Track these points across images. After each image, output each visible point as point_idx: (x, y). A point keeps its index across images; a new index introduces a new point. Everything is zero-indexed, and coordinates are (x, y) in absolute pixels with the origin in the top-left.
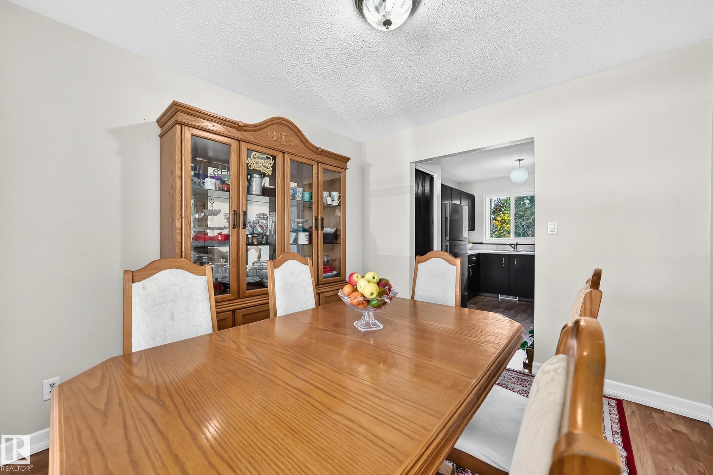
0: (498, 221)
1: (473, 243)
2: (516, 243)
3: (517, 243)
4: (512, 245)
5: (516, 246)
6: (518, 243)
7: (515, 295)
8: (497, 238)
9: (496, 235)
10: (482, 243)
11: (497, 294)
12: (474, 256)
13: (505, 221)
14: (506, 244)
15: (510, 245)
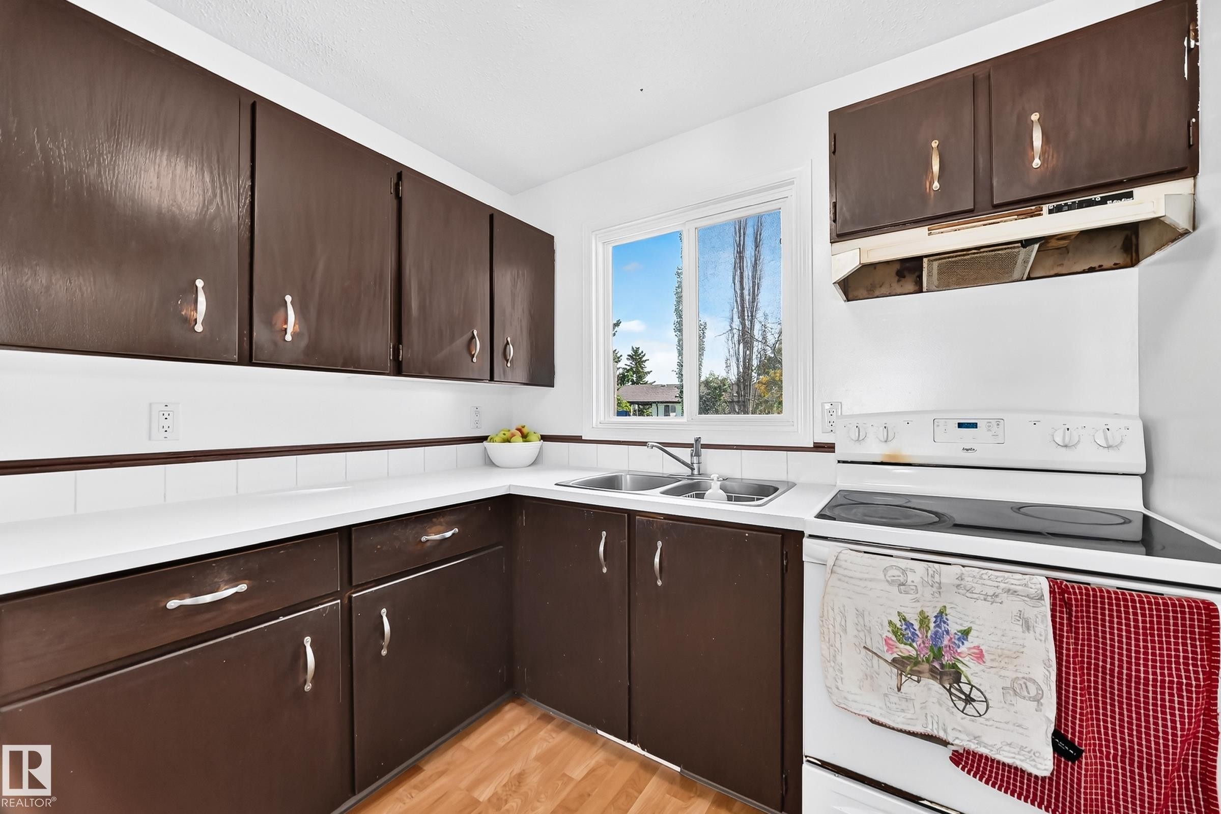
1: (546, 438)
2: (701, 441)
3: (708, 439)
5: (698, 455)
6: (711, 443)
10: (578, 439)
12: (445, 519)
15: (664, 446)
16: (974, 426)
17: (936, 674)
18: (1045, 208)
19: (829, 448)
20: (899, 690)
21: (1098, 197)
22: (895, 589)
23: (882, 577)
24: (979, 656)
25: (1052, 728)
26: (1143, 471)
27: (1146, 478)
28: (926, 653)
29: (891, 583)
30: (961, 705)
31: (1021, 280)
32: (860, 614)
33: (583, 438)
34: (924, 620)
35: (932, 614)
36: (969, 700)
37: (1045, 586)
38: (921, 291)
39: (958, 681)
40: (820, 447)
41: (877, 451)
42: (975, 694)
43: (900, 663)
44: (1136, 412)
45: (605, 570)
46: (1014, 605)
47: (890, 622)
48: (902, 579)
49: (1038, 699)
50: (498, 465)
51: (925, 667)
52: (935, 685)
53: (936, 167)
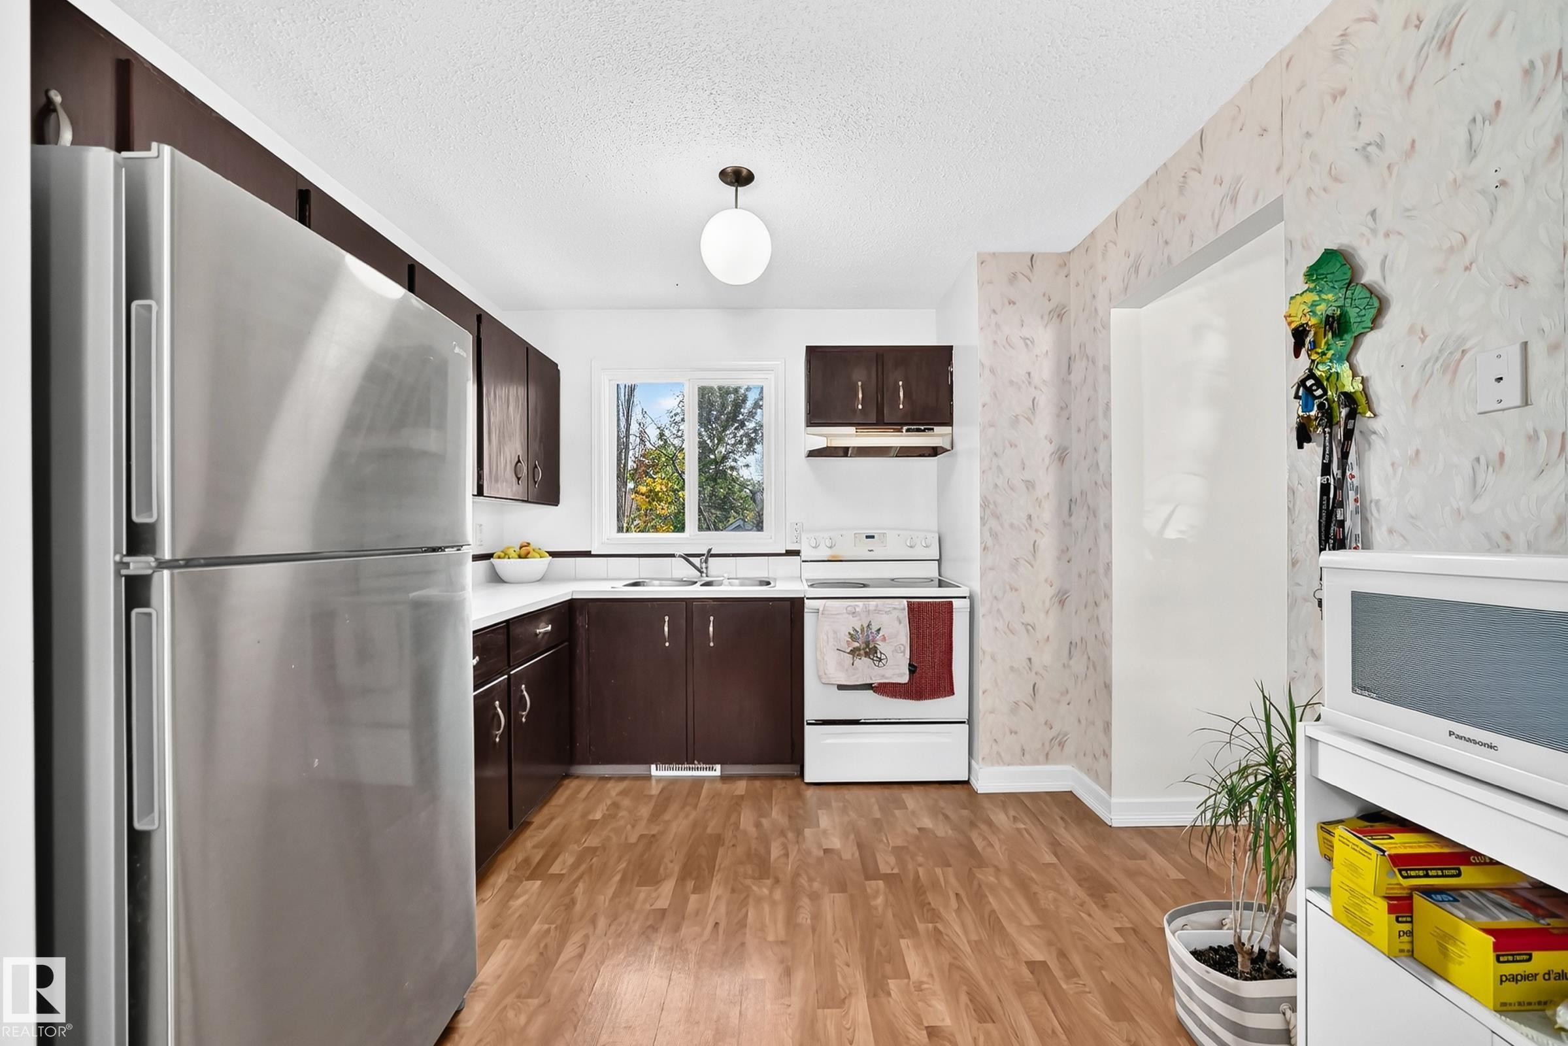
0: (643, 494)
1: (554, 554)
2: (705, 552)
3: (710, 550)
4: (691, 559)
5: (706, 561)
6: (712, 552)
7: (710, 761)
8: (640, 534)
9: (637, 526)
10: (587, 554)
11: (646, 764)
12: (545, 618)
13: (657, 494)
14: (673, 556)
15: (687, 557)
16: (873, 537)
17: (867, 655)
18: (905, 428)
19: (796, 553)
20: (853, 665)
21: (922, 428)
22: (851, 616)
23: (845, 611)
24: (884, 639)
25: (908, 662)
26: (938, 558)
27: (939, 561)
28: (863, 646)
29: (849, 614)
30: (877, 663)
31: (893, 457)
32: (835, 632)
33: (592, 553)
34: (862, 630)
35: (865, 625)
36: (880, 660)
37: (906, 603)
38: (847, 456)
39: (876, 653)
40: (789, 553)
41: (824, 553)
42: (883, 657)
43: (854, 652)
44: (936, 529)
45: (667, 644)
46: (895, 614)
47: (849, 633)
48: (854, 611)
49: (904, 652)
50: (508, 581)
51: (862, 652)
52: (867, 659)
53: (860, 396)
